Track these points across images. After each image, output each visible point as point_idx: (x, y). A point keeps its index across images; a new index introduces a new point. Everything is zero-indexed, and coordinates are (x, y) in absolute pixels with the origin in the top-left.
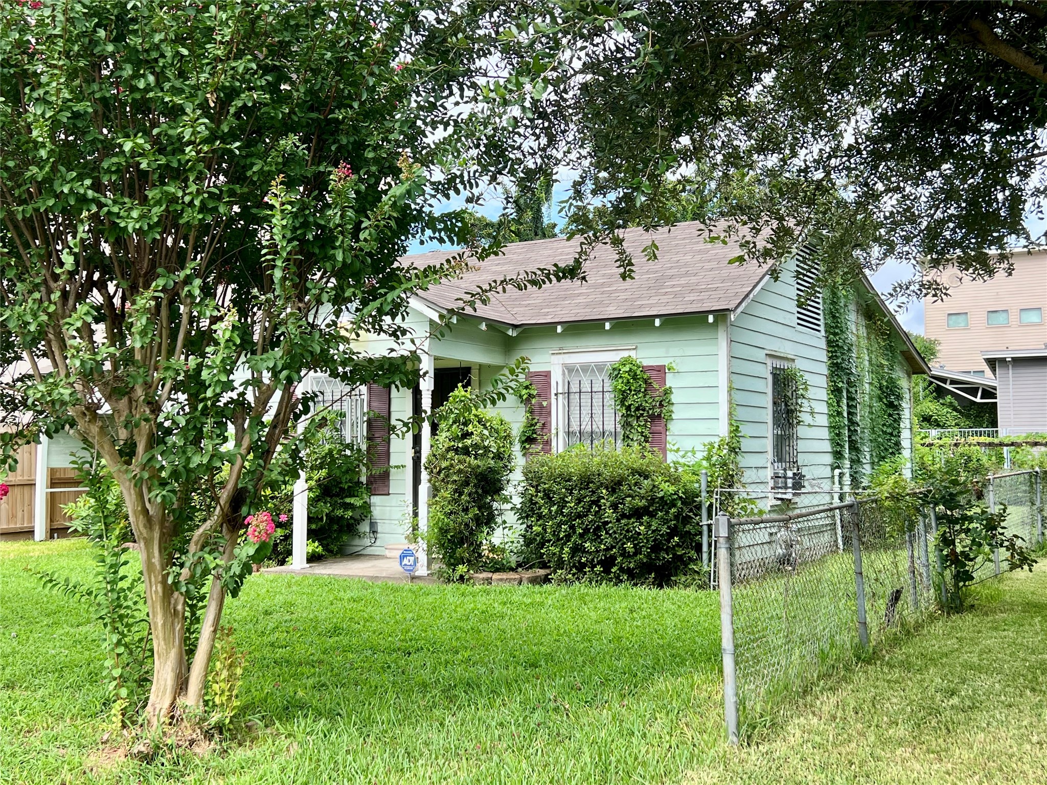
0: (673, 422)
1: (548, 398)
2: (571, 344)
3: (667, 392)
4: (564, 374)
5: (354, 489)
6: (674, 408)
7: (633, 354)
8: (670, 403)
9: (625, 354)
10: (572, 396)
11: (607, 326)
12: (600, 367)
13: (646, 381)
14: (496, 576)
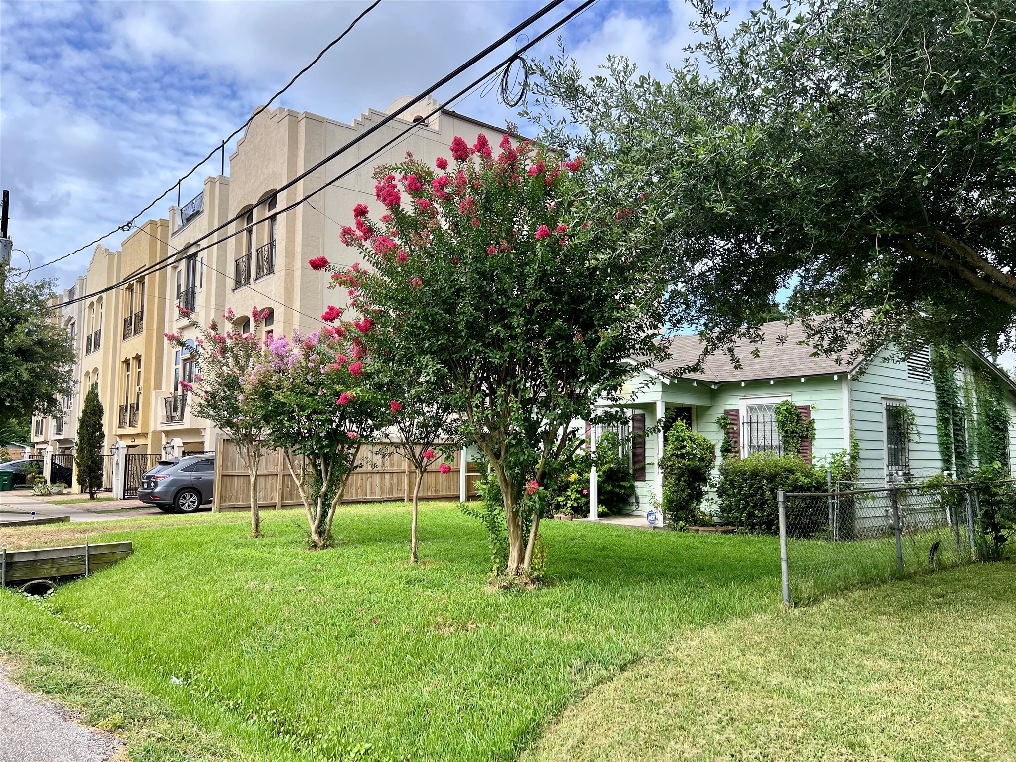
0: (815, 441)
1: (738, 425)
2: (751, 394)
3: (812, 422)
4: (747, 411)
5: (625, 476)
6: (816, 432)
7: (789, 399)
8: (813, 429)
9: (785, 399)
10: (752, 425)
11: (772, 382)
12: (769, 407)
13: (797, 415)
14: (701, 529)
